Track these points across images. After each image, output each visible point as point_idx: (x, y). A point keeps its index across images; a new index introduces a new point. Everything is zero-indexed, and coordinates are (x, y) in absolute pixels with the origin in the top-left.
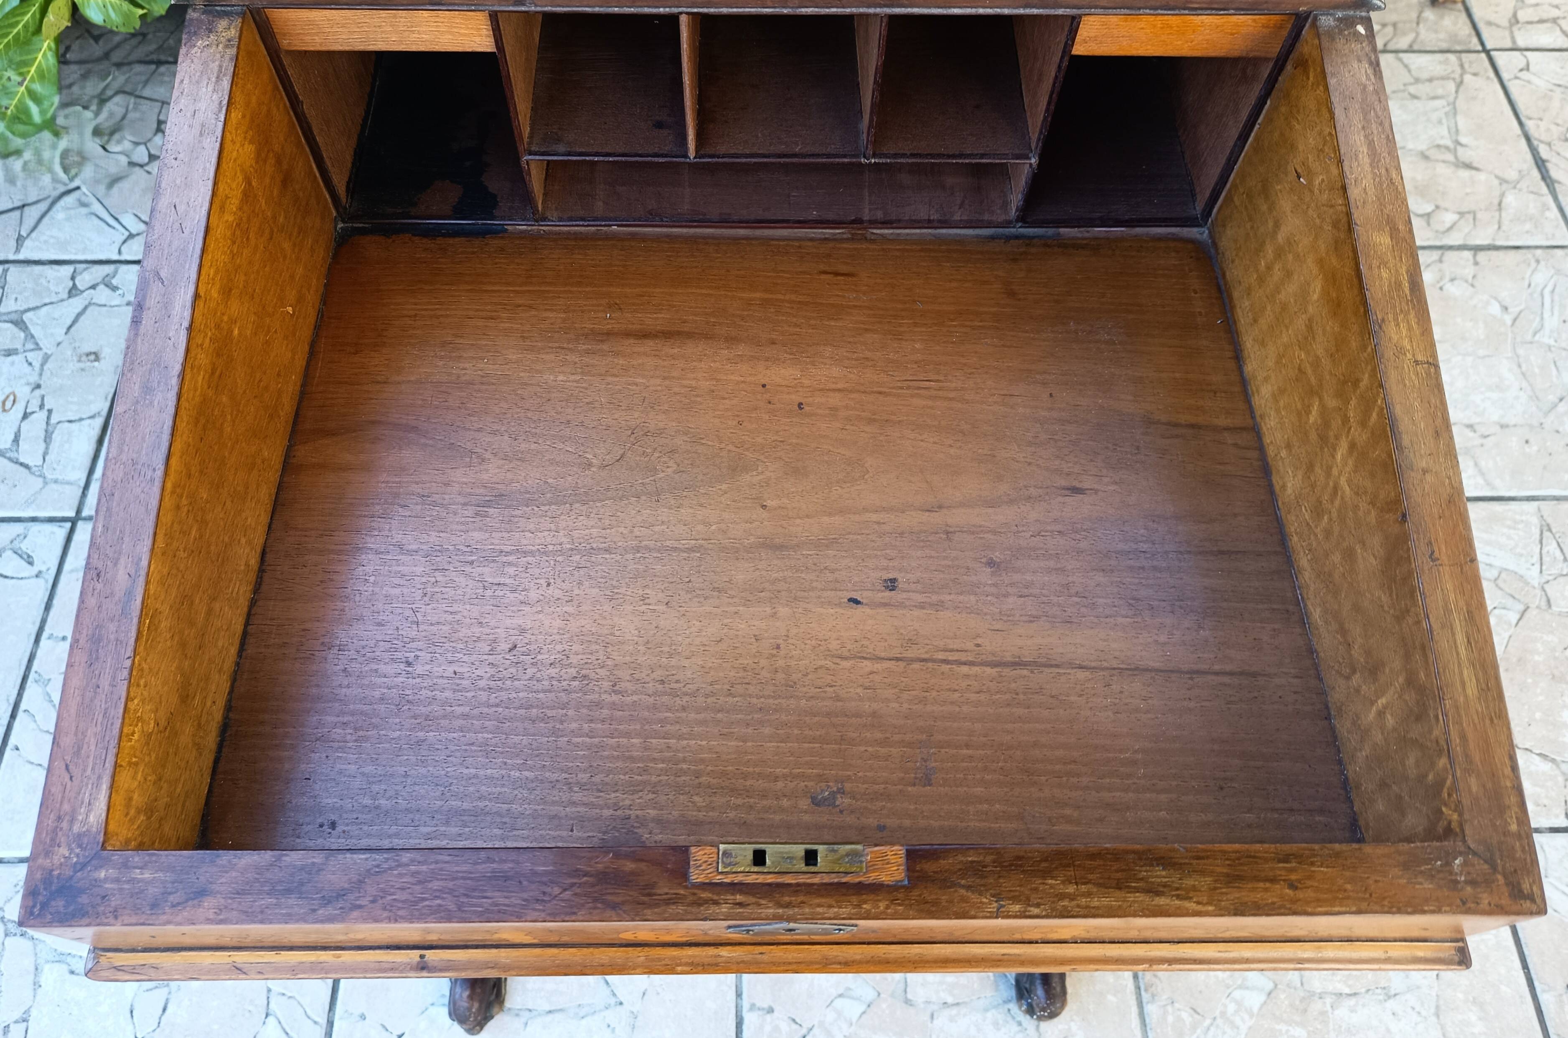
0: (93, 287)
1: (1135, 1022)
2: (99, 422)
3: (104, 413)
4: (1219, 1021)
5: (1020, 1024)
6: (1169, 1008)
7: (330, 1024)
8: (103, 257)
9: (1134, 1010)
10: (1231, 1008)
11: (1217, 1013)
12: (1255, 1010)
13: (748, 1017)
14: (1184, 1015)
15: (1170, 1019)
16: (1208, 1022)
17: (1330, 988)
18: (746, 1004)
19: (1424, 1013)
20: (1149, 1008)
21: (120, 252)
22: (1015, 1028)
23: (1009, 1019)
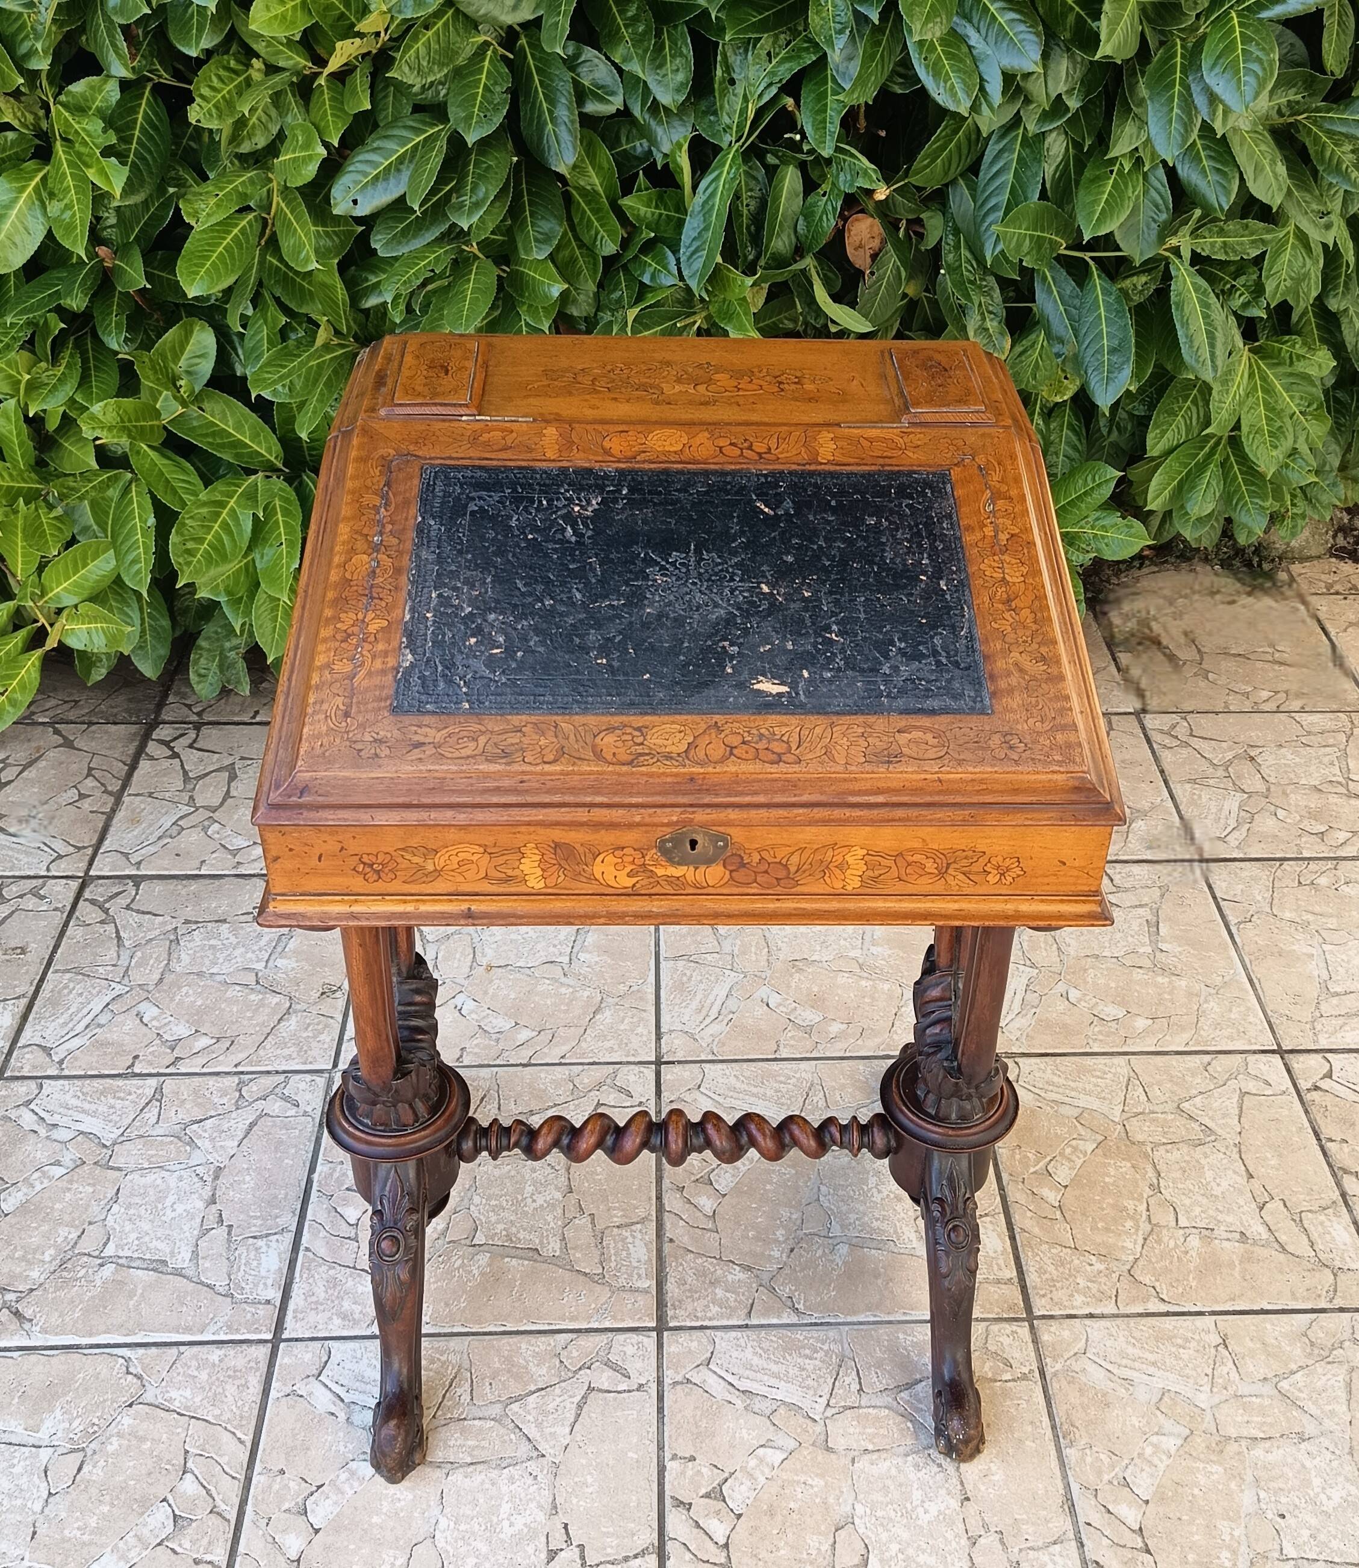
0: (21, 896)
1: (1054, 1463)
2: (24, 1002)
3: (31, 993)
4: (1136, 1460)
5: (940, 1465)
6: (1088, 1451)
7: (248, 1480)
8: (32, 874)
9: (1053, 1453)
10: (1149, 1450)
11: (1135, 1455)
12: (1173, 1451)
13: (669, 1465)
14: (1102, 1456)
15: (1089, 1459)
16: (1126, 1461)
17: (1245, 1434)
18: (668, 1455)
19: (1337, 1452)
20: (1067, 1452)
21: (48, 869)
22: (936, 1469)
23: (929, 1462)
